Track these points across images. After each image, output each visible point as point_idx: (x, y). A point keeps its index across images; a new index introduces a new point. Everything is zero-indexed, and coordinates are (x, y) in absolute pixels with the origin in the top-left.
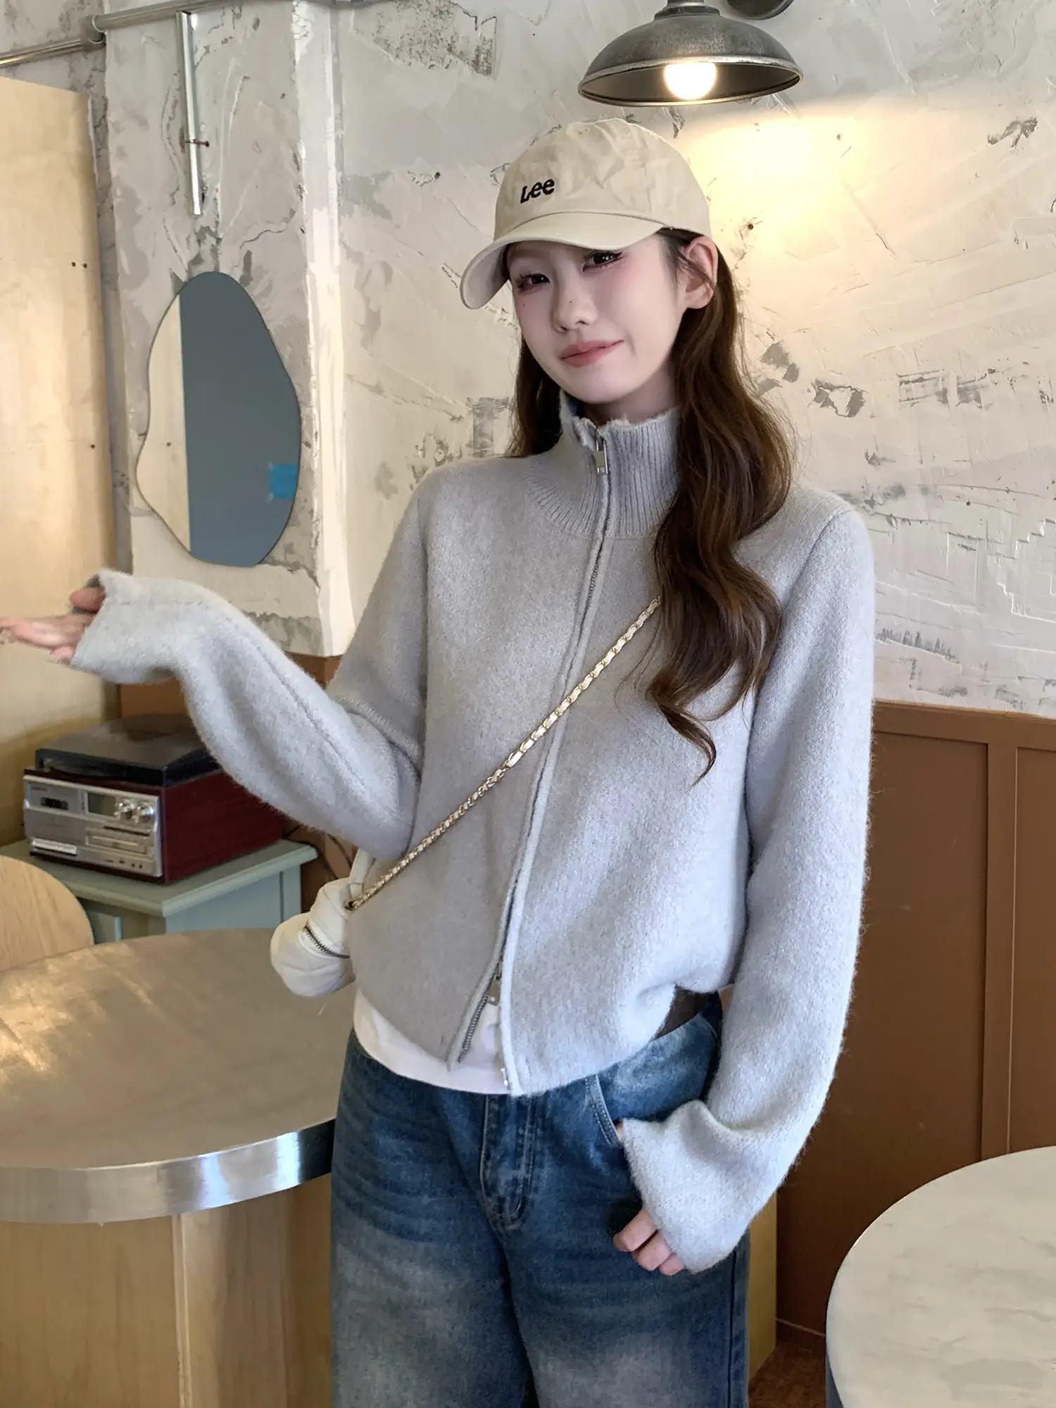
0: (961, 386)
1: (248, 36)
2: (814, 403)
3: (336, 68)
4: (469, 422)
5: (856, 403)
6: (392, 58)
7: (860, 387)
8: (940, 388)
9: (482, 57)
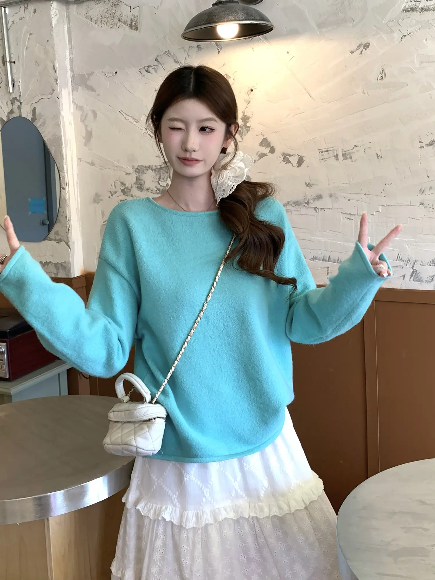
0: (343, 153)
1: (31, 16)
2: (283, 162)
3: (69, 29)
4: (134, 175)
5: (300, 162)
6: (93, 24)
7: (302, 155)
8: (335, 154)
9: (134, 23)
